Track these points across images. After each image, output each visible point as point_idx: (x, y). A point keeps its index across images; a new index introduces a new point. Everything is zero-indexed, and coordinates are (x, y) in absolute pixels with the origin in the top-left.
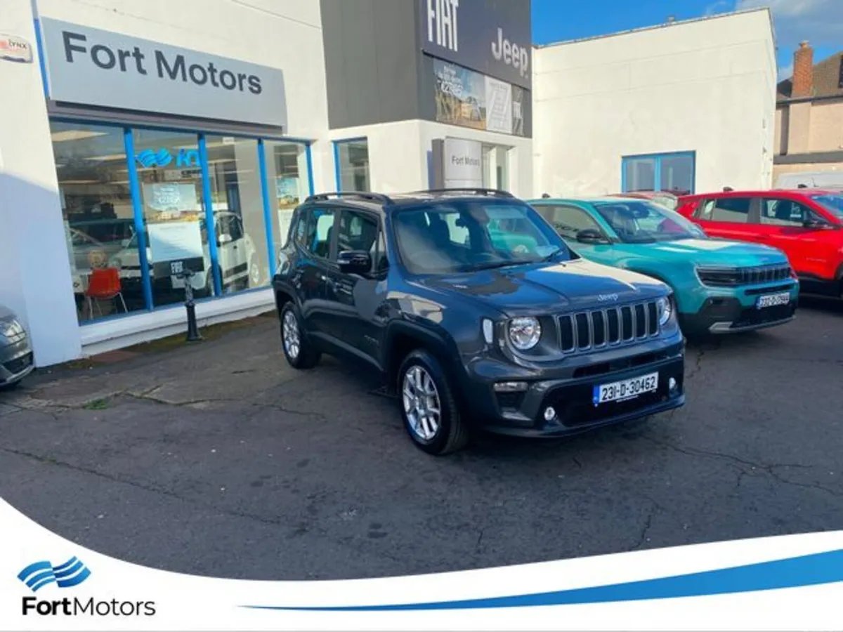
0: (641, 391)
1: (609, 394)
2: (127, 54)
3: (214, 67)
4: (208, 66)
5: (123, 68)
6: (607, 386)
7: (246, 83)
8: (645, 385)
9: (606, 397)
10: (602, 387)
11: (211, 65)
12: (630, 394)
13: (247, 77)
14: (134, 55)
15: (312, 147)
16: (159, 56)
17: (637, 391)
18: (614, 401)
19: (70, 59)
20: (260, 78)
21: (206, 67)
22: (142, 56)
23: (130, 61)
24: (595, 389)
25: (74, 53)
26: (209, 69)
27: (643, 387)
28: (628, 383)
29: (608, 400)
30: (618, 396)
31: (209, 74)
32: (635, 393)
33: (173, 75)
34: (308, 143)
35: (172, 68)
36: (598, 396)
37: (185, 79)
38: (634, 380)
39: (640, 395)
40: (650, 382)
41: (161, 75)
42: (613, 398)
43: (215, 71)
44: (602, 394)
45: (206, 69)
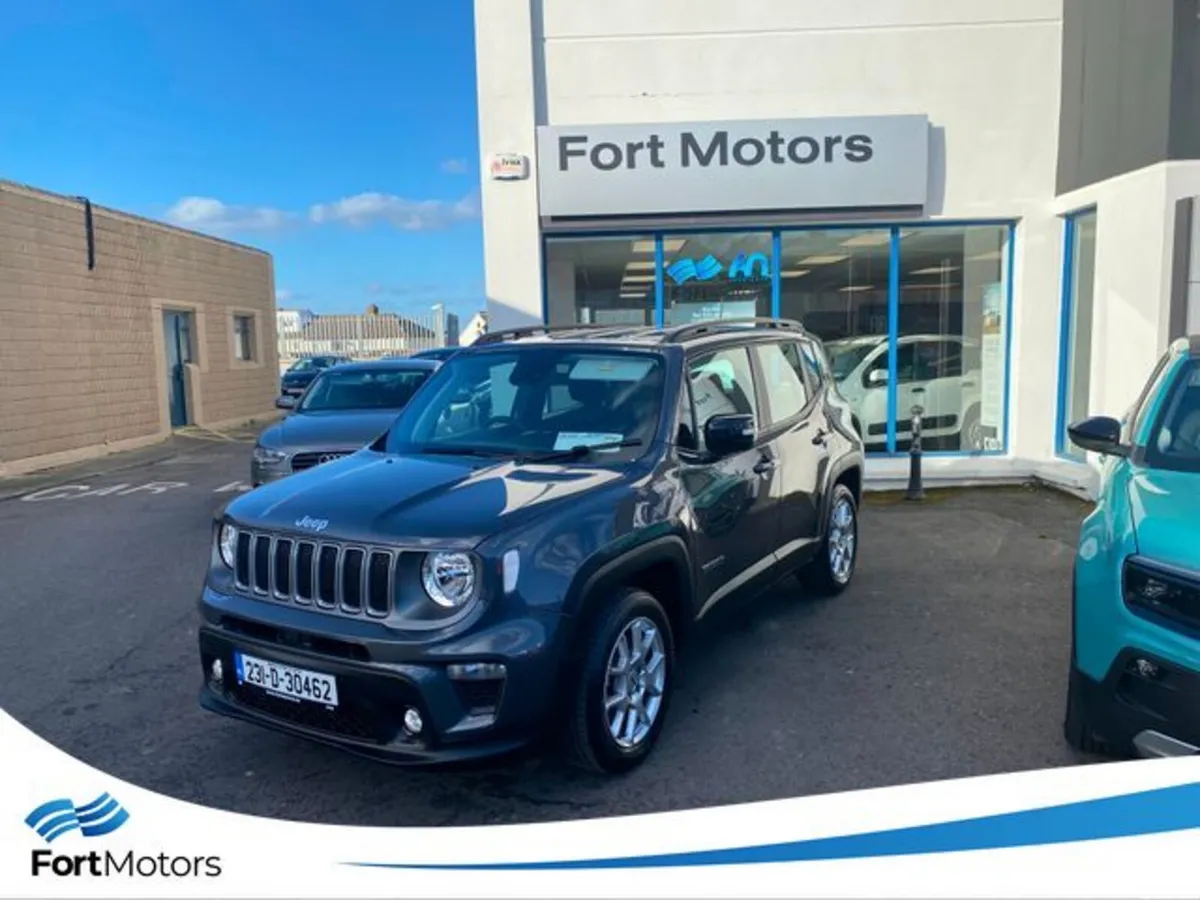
0: (304, 695)
1: (254, 675)
2: (640, 146)
3: (780, 136)
4: (769, 136)
5: (631, 164)
6: (254, 660)
7: (839, 150)
8: (311, 687)
9: (252, 676)
10: (245, 658)
11: (774, 135)
12: (286, 691)
13: (844, 140)
14: (649, 145)
15: (1020, 230)
16: (688, 140)
17: (300, 692)
18: (263, 690)
19: (564, 166)
20: (872, 138)
21: (763, 139)
22: (662, 145)
23: (643, 156)
24: (237, 655)
25: (571, 160)
26: (769, 142)
27: (308, 690)
28: (281, 671)
29: (255, 682)
30: (268, 684)
31: (768, 148)
32: (294, 693)
33: (704, 160)
34: (1012, 223)
35: (704, 151)
36: (241, 667)
37: (724, 161)
38: (293, 671)
39: (303, 701)
40: (324, 689)
41: (685, 162)
42: (261, 684)
43: (782, 141)
44: (247, 669)
45: (764, 142)
